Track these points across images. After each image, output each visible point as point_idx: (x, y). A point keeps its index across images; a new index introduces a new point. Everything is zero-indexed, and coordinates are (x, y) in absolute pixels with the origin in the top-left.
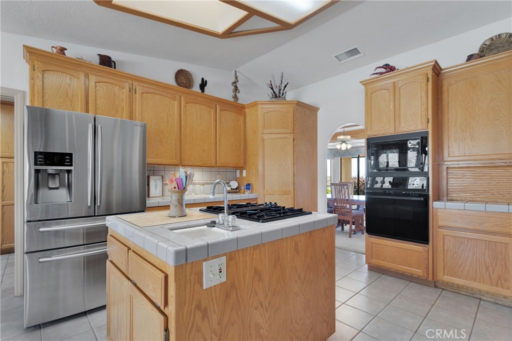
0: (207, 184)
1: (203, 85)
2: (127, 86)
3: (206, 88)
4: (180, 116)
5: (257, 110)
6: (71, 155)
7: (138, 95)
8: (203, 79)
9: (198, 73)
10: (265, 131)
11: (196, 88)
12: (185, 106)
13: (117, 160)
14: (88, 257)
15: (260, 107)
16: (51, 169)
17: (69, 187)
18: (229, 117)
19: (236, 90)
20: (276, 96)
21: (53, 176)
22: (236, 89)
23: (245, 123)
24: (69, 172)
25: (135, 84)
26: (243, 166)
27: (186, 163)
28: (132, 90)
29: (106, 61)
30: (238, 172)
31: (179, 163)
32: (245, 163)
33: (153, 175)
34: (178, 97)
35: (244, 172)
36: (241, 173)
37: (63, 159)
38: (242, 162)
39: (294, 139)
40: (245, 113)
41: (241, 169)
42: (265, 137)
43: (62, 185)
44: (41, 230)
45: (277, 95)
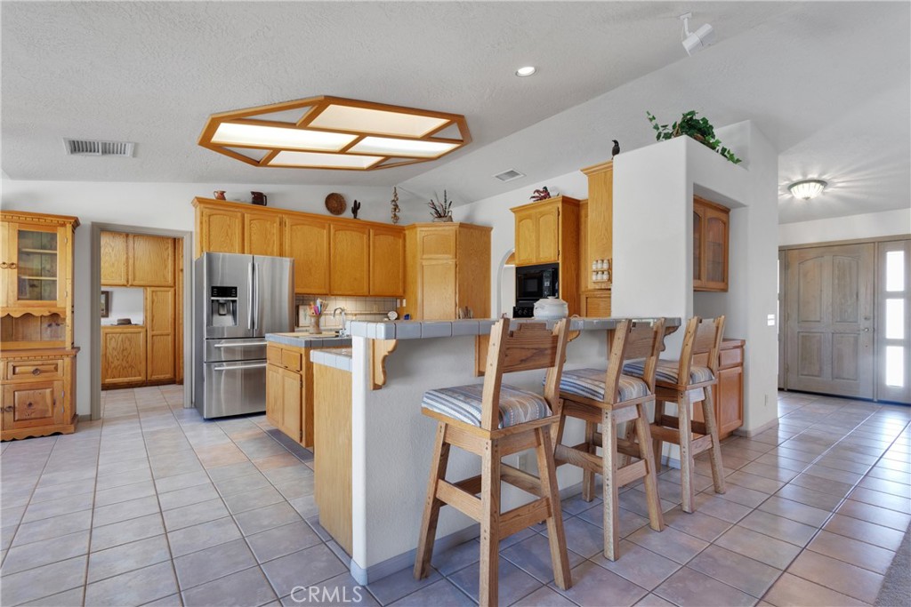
0: (361, 314)
1: (356, 207)
2: (278, 220)
3: (359, 211)
4: (330, 244)
5: (416, 233)
6: (236, 288)
7: (287, 229)
8: (356, 202)
9: (351, 196)
10: (425, 256)
11: (348, 214)
12: (335, 234)
13: (267, 296)
14: (245, 370)
15: (419, 229)
16: (221, 299)
17: (234, 314)
18: (385, 241)
19: (395, 210)
20: (440, 216)
21: (222, 305)
22: (396, 207)
23: (404, 246)
24: (234, 302)
25: (285, 217)
26: (402, 294)
27: (335, 292)
28: (282, 224)
29: (259, 199)
30: (399, 301)
31: (328, 292)
32: (404, 292)
33: (303, 304)
34: (327, 226)
35: (404, 301)
36: (401, 302)
37: (229, 291)
38: (401, 290)
39: (456, 265)
40: (405, 235)
41: (401, 298)
42: (425, 263)
43: (228, 312)
44: (216, 345)
45: (442, 215)
